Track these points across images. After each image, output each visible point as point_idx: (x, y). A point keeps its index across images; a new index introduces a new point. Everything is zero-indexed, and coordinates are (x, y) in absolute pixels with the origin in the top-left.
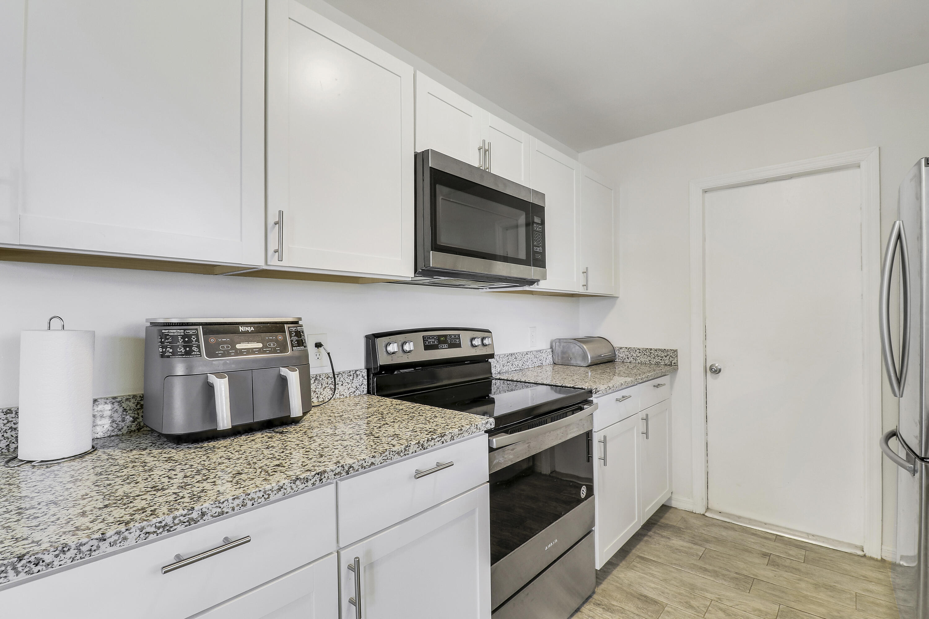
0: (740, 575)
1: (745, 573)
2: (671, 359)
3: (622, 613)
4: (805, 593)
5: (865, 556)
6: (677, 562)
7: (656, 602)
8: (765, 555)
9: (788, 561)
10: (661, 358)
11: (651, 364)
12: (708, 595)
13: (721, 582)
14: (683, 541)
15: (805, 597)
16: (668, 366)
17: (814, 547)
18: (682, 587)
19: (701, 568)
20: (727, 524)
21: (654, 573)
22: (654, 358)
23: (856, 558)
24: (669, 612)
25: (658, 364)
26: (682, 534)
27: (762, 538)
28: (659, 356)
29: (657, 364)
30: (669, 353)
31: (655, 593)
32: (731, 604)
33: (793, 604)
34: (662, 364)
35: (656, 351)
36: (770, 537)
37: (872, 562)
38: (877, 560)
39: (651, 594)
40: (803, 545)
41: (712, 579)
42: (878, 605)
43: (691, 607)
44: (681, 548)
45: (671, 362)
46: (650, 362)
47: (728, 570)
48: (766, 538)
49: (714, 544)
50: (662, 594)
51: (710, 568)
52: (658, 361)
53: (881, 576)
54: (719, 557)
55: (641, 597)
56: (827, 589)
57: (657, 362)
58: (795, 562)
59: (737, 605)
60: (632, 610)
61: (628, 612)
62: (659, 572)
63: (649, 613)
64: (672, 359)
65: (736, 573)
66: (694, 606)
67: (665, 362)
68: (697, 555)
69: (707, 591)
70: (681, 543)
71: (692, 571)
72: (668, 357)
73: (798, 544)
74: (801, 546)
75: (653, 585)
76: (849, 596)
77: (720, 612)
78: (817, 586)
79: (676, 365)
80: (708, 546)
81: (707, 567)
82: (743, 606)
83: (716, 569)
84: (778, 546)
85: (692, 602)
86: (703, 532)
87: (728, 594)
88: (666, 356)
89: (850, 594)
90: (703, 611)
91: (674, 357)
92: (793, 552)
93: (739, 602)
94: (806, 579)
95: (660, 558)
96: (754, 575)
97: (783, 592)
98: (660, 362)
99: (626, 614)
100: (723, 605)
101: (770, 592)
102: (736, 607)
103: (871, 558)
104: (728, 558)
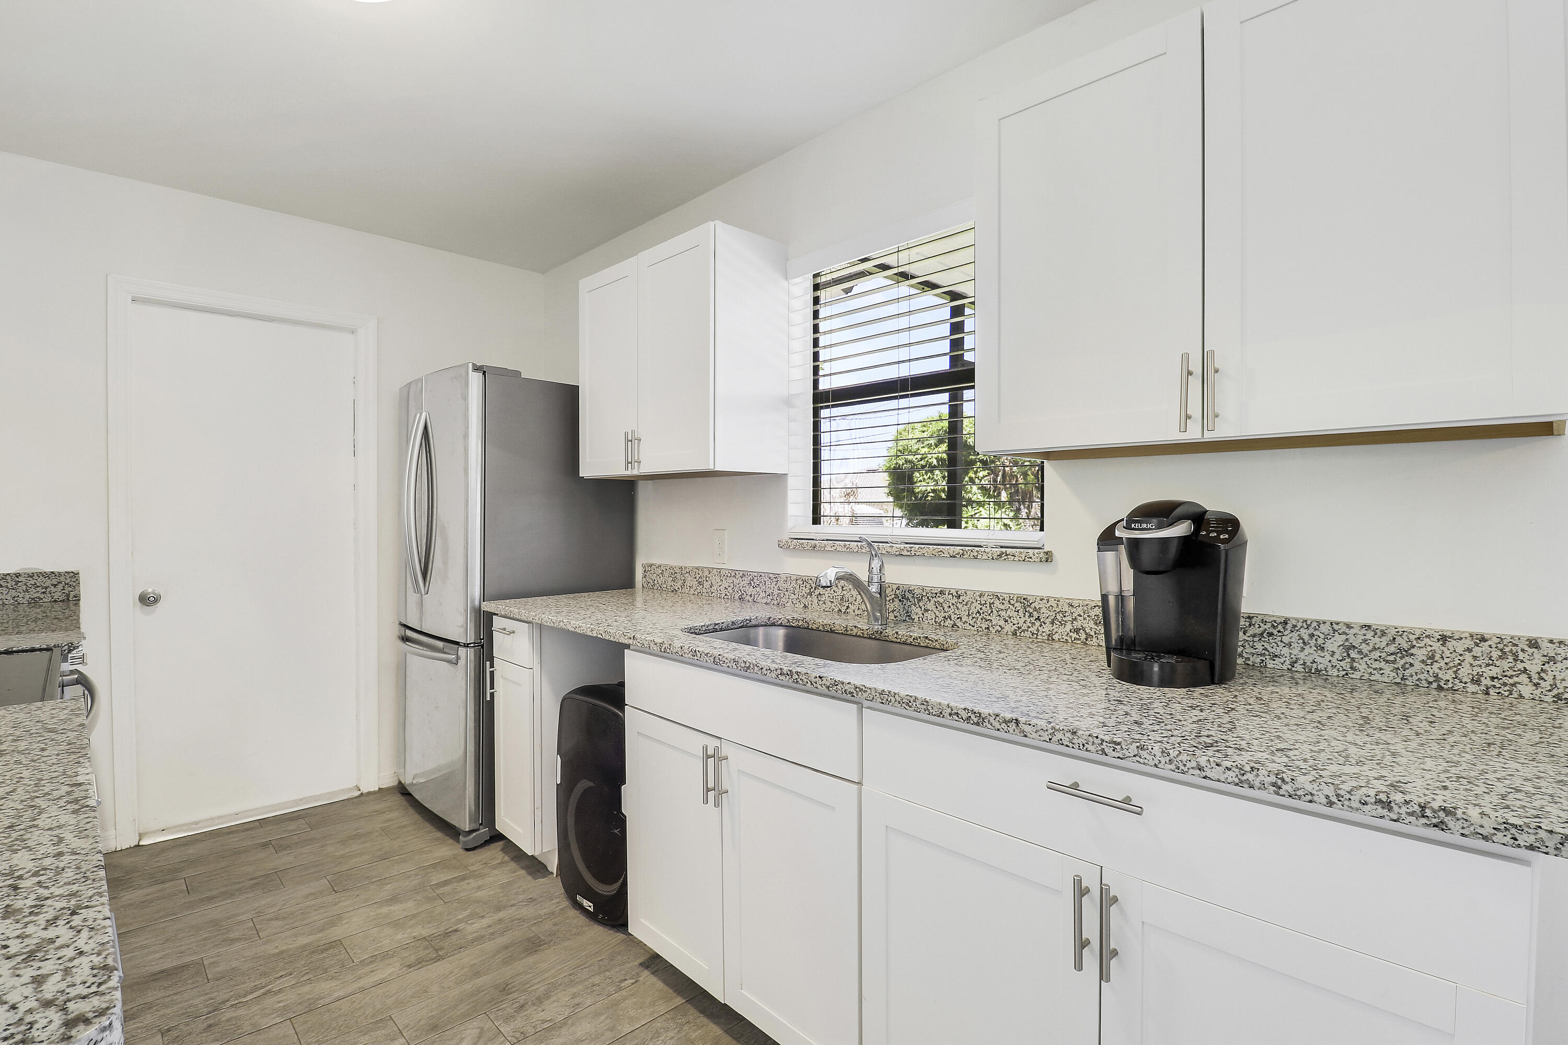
0: (258, 878)
1: (259, 874)
2: (67, 589)
3: (150, 1008)
4: (338, 854)
5: (362, 794)
6: (161, 914)
7: (184, 966)
8: (265, 845)
9: (295, 837)
10: (44, 590)
11: (19, 604)
12: (243, 918)
13: (242, 897)
14: (140, 887)
15: (342, 856)
16: (61, 604)
17: (308, 811)
18: (200, 931)
19: (202, 900)
20: (182, 840)
21: (142, 944)
22: (27, 591)
23: (356, 800)
24: (211, 964)
25: (36, 602)
26: (131, 882)
27: (243, 831)
28: (39, 586)
29: (34, 602)
30: (62, 579)
31: (170, 960)
32: (278, 908)
33: (337, 869)
34: (45, 600)
35: (31, 577)
36: (252, 825)
37: (372, 797)
38: (375, 793)
39: (168, 964)
40: (295, 814)
41: (229, 901)
42: (404, 827)
43: (233, 941)
44: (148, 897)
45: (68, 595)
46: (16, 601)
47: (238, 883)
48: (248, 830)
49: (191, 868)
50: (182, 955)
51: (214, 893)
52: (36, 595)
53: (388, 804)
54: (213, 877)
55: (155, 977)
56: (356, 839)
57: (33, 599)
58: (302, 834)
59: (285, 905)
60: (161, 994)
61: (159, 1001)
62: (147, 939)
63: (190, 981)
64: (70, 589)
65: (251, 879)
66: (238, 937)
67: (52, 598)
68: (181, 892)
69: (236, 915)
70: (140, 893)
71: (193, 910)
72: (60, 587)
73: (290, 816)
74: (295, 817)
75: (158, 955)
76: (377, 834)
77: (273, 922)
78: (343, 842)
79: (77, 599)
80: (184, 874)
81: (208, 894)
82: (291, 902)
83: (223, 889)
84: (270, 830)
85: (230, 936)
86: (159, 864)
87: (263, 902)
88: (55, 586)
89: (377, 831)
90: (254, 934)
91: (74, 584)
92: (292, 826)
93: (283, 901)
94: (328, 842)
95: (131, 924)
96: (273, 870)
97: (318, 866)
98: (42, 596)
99: (158, 1005)
100: (270, 915)
101: (305, 873)
102: (285, 907)
103: (369, 793)
104: (226, 872)
